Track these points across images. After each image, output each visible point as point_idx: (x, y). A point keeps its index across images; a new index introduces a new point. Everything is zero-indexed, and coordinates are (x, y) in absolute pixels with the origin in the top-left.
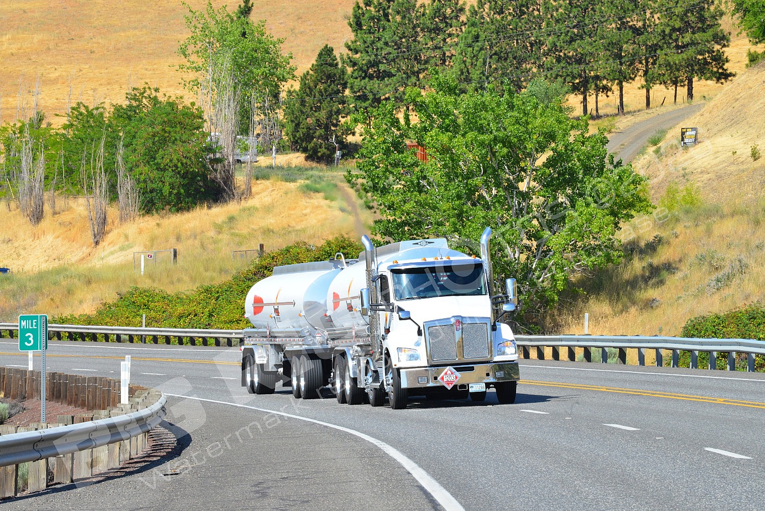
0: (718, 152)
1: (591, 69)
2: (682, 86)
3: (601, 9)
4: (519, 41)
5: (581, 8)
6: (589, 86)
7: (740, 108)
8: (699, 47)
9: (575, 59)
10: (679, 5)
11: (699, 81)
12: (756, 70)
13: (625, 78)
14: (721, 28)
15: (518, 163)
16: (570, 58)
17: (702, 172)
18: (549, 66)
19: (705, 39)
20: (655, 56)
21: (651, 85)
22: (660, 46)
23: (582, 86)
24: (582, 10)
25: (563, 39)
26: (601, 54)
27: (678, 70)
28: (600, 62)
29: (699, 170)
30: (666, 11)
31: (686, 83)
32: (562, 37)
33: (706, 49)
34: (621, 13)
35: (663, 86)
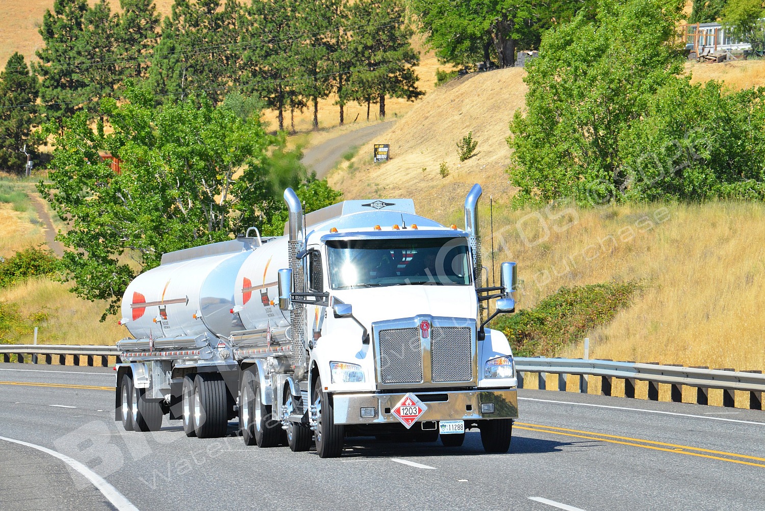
0: (409, 168)
1: (287, 84)
2: (374, 103)
3: (295, 25)
4: (215, 55)
5: (276, 23)
6: (284, 101)
7: (429, 126)
8: (390, 65)
9: (270, 73)
10: (370, 24)
11: (390, 98)
12: (444, 89)
13: (320, 93)
14: (411, 47)
15: (215, 176)
16: (265, 73)
17: (394, 188)
18: (244, 80)
19: (396, 57)
20: (349, 73)
21: (345, 101)
22: (353, 64)
23: (278, 101)
24: (277, 25)
25: (258, 54)
26: (296, 69)
27: (371, 87)
28: (295, 78)
29: (391, 186)
30: (359, 28)
31: (379, 99)
32: (257, 51)
33: (397, 68)
34: (315, 29)
35: (356, 102)
